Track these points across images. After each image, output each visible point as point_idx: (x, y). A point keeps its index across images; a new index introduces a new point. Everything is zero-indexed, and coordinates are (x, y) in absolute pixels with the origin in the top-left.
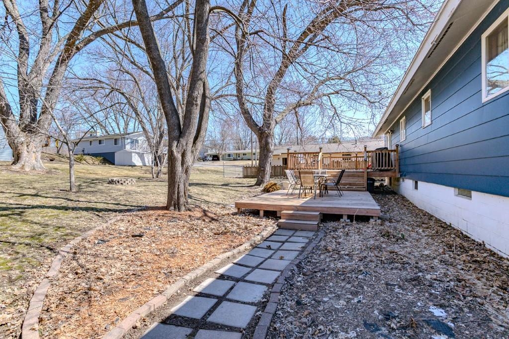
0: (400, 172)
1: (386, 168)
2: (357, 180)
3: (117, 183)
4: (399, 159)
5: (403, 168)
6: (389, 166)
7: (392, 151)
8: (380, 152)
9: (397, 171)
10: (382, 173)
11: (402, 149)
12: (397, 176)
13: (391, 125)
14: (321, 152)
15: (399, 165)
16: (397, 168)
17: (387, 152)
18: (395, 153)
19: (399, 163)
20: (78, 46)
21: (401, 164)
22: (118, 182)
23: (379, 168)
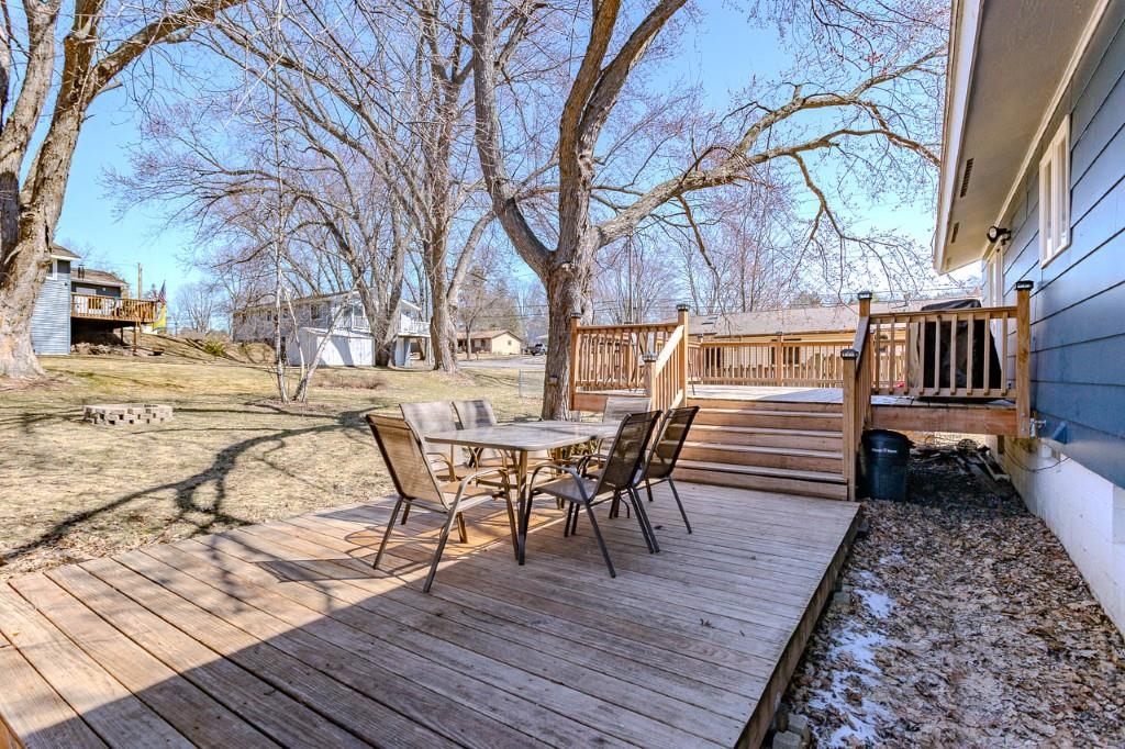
0: (1034, 411)
1: (962, 393)
2: (816, 442)
3: (99, 419)
4: (1033, 354)
5: (1050, 395)
6: (978, 383)
7: (994, 313)
8: (934, 319)
9: (1022, 406)
10: (942, 412)
11: (1048, 302)
12: (1022, 433)
13: (1004, 209)
14: (681, 322)
15: (1034, 381)
16: (1021, 394)
17: (970, 319)
18: (1012, 323)
19: (1035, 369)
20: (104, 65)
21: (1041, 377)
22: (102, 417)
23: (930, 392)
